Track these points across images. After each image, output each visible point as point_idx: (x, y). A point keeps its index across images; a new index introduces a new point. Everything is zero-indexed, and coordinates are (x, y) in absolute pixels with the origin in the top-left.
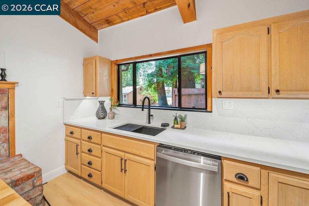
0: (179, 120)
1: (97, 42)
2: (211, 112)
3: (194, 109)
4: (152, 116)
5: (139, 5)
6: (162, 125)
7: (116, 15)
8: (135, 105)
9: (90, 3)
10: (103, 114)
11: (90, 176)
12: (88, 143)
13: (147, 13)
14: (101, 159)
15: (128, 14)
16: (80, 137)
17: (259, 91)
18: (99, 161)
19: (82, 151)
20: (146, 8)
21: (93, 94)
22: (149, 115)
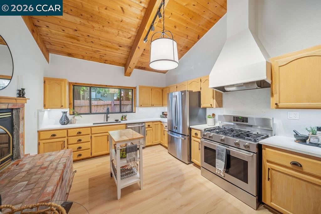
1: (49, 62)
2: (135, 112)
4: (109, 117)
5: (103, 60)
6: (115, 120)
7: (82, 56)
8: (91, 113)
9: (67, 45)
10: (65, 120)
11: (80, 155)
12: (77, 137)
13: (105, 63)
14: (90, 142)
15: (91, 58)
16: (66, 136)
17: (150, 105)
18: (89, 144)
19: (68, 145)
20: (105, 62)
21: (62, 106)
22: (107, 117)
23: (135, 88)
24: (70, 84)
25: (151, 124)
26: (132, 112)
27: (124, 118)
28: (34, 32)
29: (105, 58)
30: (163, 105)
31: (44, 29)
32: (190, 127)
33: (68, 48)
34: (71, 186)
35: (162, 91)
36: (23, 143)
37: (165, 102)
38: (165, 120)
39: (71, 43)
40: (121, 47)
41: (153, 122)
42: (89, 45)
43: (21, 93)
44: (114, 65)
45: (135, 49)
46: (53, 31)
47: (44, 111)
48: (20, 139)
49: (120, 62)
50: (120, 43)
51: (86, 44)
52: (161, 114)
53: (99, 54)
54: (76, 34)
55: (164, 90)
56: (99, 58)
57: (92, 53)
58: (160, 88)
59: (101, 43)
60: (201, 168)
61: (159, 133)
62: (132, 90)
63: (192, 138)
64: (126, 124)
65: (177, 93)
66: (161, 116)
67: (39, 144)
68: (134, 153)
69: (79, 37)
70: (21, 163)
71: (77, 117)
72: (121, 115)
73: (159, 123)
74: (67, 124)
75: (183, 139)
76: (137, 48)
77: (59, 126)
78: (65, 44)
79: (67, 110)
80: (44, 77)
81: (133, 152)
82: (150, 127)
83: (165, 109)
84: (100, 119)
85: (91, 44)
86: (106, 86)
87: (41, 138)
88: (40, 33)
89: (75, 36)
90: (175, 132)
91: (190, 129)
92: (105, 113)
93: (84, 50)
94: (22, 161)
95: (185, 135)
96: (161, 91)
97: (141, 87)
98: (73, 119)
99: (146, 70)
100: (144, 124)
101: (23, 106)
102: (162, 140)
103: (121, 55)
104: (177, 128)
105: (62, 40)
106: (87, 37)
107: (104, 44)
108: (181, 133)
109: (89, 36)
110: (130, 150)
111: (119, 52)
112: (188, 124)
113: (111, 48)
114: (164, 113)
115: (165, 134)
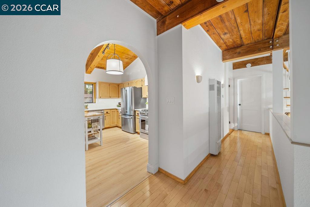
2: (95, 103)
3: (88, 103)
17: (108, 97)
23: (95, 83)
25: (108, 111)
26: (93, 102)
27: (85, 107)
30: (119, 97)
32: (135, 110)
35: (118, 86)
37: (120, 95)
41: (110, 109)
45: (96, 56)
55: (120, 86)
58: (117, 84)
60: (140, 133)
61: (116, 117)
62: (93, 85)
63: (136, 116)
64: (88, 111)
65: (128, 89)
66: (117, 105)
73: (115, 110)
76: (97, 56)
82: (108, 113)
83: (119, 100)
90: (126, 115)
91: (135, 111)
95: (132, 116)
96: (117, 86)
97: (100, 83)
100: (103, 111)
102: (117, 123)
104: (127, 112)
110: (94, 121)
112: (134, 108)
114: (120, 103)
115: (120, 118)
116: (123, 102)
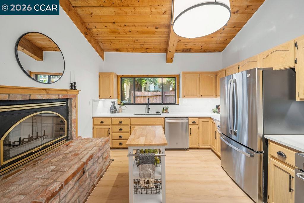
0: (165, 109)
1: (104, 60)
2: (179, 104)
3: (170, 104)
4: (150, 108)
5: (144, 48)
6: (156, 112)
7: (126, 49)
8: (134, 103)
9: (113, 40)
10: (114, 110)
11: (121, 144)
12: (119, 126)
13: (146, 52)
14: (130, 132)
15: (134, 50)
16: (111, 124)
17: (197, 96)
18: (128, 134)
19: (112, 132)
20: (147, 50)
21: (110, 97)
22: (148, 108)
23: (178, 75)
24: (118, 76)
25: (196, 120)
26: (175, 104)
27: (165, 110)
28: (87, 35)
29: (145, 46)
30: (216, 96)
31: (94, 30)
32: (266, 136)
33: (114, 44)
34: (101, 177)
35: (216, 76)
36: (75, 127)
37: (218, 93)
38: (217, 117)
39: (115, 38)
40: (157, 28)
41: (199, 118)
42: (128, 36)
43: (73, 86)
44: (156, 52)
46: (100, 30)
47: (99, 101)
48: (72, 124)
49: (160, 48)
50: (156, 24)
51: (125, 36)
52: (215, 108)
53: (138, 43)
54: (115, 27)
55: (219, 75)
56: (139, 48)
57: (132, 43)
58: (213, 73)
59: (138, 30)
62: (175, 78)
64: (165, 118)
66: (213, 110)
67: (93, 129)
68: (150, 167)
69: (118, 30)
70: (71, 144)
71: (123, 107)
72: (162, 106)
73: (209, 120)
74: (115, 113)
75: (249, 155)
77: (109, 115)
78: (111, 41)
79: (116, 100)
80: (99, 73)
81: (148, 164)
82: (196, 124)
83: (217, 101)
84: (142, 110)
85: (129, 34)
86: (148, 76)
87: (95, 123)
88: (93, 35)
89: (116, 30)
90: (233, 140)
91: (265, 141)
92: (146, 104)
93: (126, 42)
94: (72, 143)
95: (253, 150)
96: (213, 77)
97: (185, 74)
98: (119, 109)
99: (193, 52)
101: (75, 96)
102: (213, 143)
103: (160, 39)
104: (235, 134)
105: (108, 37)
106: (125, 28)
107: (141, 30)
108: (245, 144)
109: (125, 25)
110: (145, 160)
111: (156, 35)
112: (260, 130)
113: (148, 33)
114: (218, 106)
115: (217, 137)
116: (225, 103)
